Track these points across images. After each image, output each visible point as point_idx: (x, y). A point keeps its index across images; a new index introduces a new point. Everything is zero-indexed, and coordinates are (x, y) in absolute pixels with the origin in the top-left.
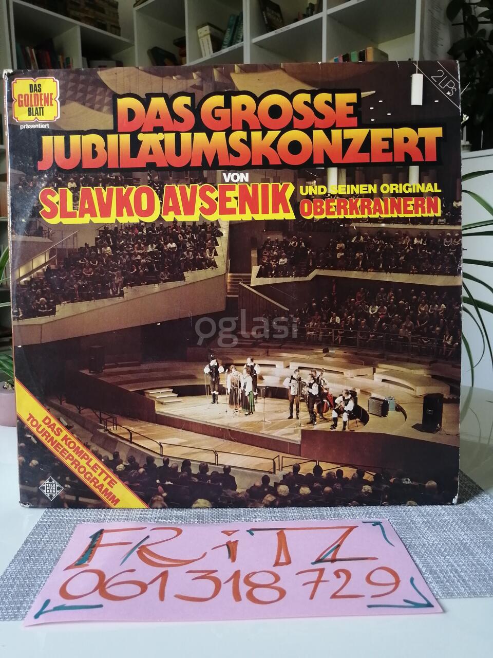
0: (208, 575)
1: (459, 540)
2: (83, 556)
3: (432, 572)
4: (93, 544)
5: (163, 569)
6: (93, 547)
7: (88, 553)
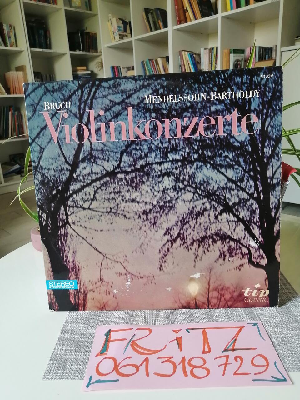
0: (169, 360)
2: (103, 347)
4: (107, 340)
5: (146, 356)
6: (107, 342)
7: (106, 345)
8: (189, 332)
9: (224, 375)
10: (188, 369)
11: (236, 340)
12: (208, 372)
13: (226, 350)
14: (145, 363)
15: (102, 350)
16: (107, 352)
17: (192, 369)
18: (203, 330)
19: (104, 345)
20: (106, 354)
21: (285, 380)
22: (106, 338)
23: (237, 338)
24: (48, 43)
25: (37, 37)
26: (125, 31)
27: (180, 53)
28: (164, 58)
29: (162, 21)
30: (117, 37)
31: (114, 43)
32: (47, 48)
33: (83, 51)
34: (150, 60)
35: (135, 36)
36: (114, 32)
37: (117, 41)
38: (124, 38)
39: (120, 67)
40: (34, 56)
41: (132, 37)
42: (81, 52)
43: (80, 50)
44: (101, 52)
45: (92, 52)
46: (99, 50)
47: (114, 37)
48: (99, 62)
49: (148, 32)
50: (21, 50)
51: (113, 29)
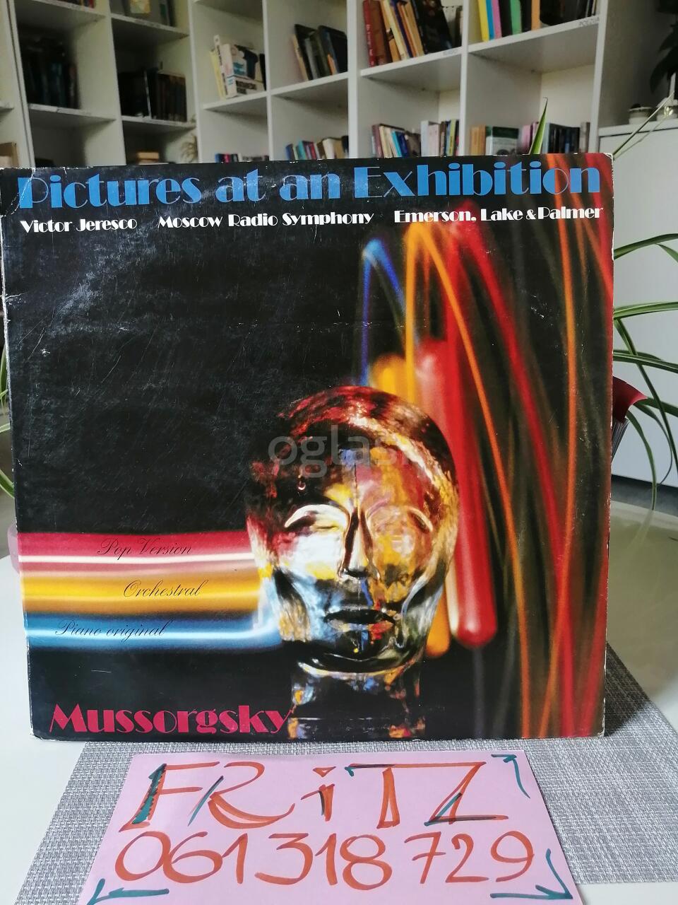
0: (296, 841)
1: (613, 787)
2: (141, 809)
3: (575, 841)
4: (154, 790)
5: (241, 832)
6: (153, 794)
7: (148, 804)
8: (352, 774)
9: (423, 881)
10: (341, 864)
11: (460, 795)
12: (388, 872)
13: (435, 820)
14: (237, 849)
15: (137, 815)
16: (149, 819)
17: (350, 865)
18: (385, 769)
19: (145, 802)
20: (148, 824)
21: (568, 896)
22: (152, 786)
23: (464, 789)
24: (72, 94)
25: (44, 79)
26: (251, 74)
27: (375, 130)
28: (337, 139)
29: (334, 54)
30: (233, 88)
31: (224, 102)
32: (68, 105)
33: (152, 117)
34: (305, 143)
35: (273, 87)
36: (226, 75)
37: (232, 98)
38: (248, 90)
39: (237, 155)
40: (37, 121)
41: (265, 89)
42: (148, 119)
43: (146, 114)
44: (194, 121)
45: (174, 120)
46: (189, 116)
47: (225, 87)
48: (190, 144)
49: (301, 80)
50: (7, 107)
51: (222, 69)
